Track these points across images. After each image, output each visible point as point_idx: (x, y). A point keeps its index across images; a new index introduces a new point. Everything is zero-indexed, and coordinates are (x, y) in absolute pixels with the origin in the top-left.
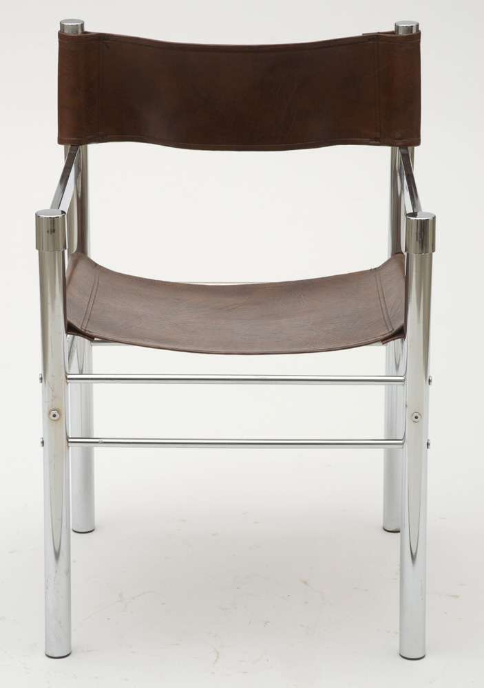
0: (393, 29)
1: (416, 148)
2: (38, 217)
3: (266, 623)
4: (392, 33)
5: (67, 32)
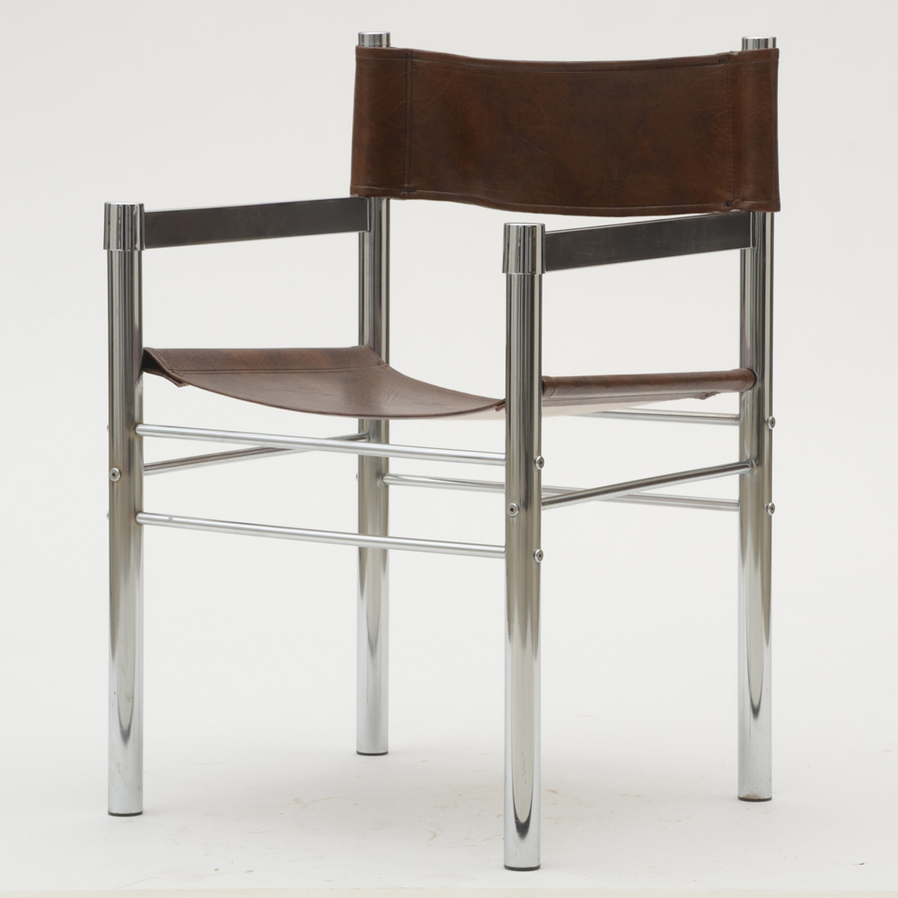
5: (367, 44)
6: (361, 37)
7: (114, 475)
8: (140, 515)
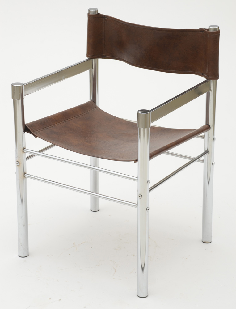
0: (208, 28)
1: (217, 80)
2: (12, 86)
3: (133, 256)
4: (208, 30)
5: (91, 13)
6: (89, 11)
7: (17, 164)
8: (25, 175)
